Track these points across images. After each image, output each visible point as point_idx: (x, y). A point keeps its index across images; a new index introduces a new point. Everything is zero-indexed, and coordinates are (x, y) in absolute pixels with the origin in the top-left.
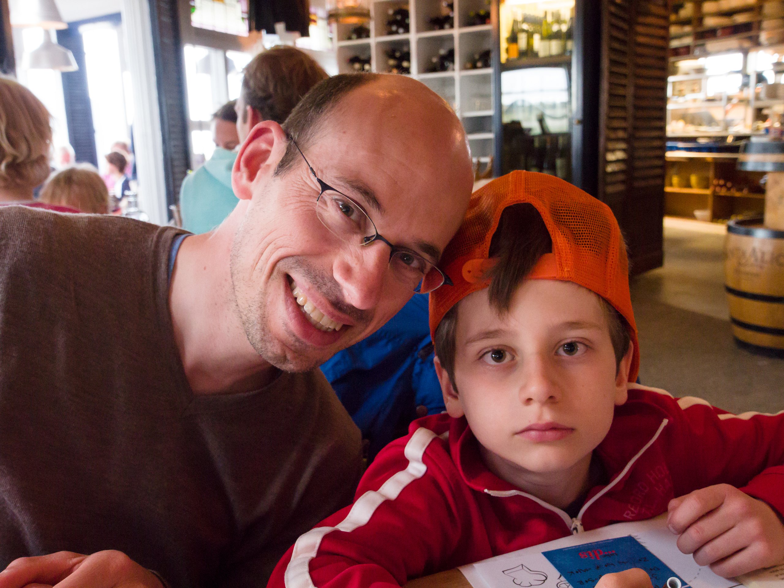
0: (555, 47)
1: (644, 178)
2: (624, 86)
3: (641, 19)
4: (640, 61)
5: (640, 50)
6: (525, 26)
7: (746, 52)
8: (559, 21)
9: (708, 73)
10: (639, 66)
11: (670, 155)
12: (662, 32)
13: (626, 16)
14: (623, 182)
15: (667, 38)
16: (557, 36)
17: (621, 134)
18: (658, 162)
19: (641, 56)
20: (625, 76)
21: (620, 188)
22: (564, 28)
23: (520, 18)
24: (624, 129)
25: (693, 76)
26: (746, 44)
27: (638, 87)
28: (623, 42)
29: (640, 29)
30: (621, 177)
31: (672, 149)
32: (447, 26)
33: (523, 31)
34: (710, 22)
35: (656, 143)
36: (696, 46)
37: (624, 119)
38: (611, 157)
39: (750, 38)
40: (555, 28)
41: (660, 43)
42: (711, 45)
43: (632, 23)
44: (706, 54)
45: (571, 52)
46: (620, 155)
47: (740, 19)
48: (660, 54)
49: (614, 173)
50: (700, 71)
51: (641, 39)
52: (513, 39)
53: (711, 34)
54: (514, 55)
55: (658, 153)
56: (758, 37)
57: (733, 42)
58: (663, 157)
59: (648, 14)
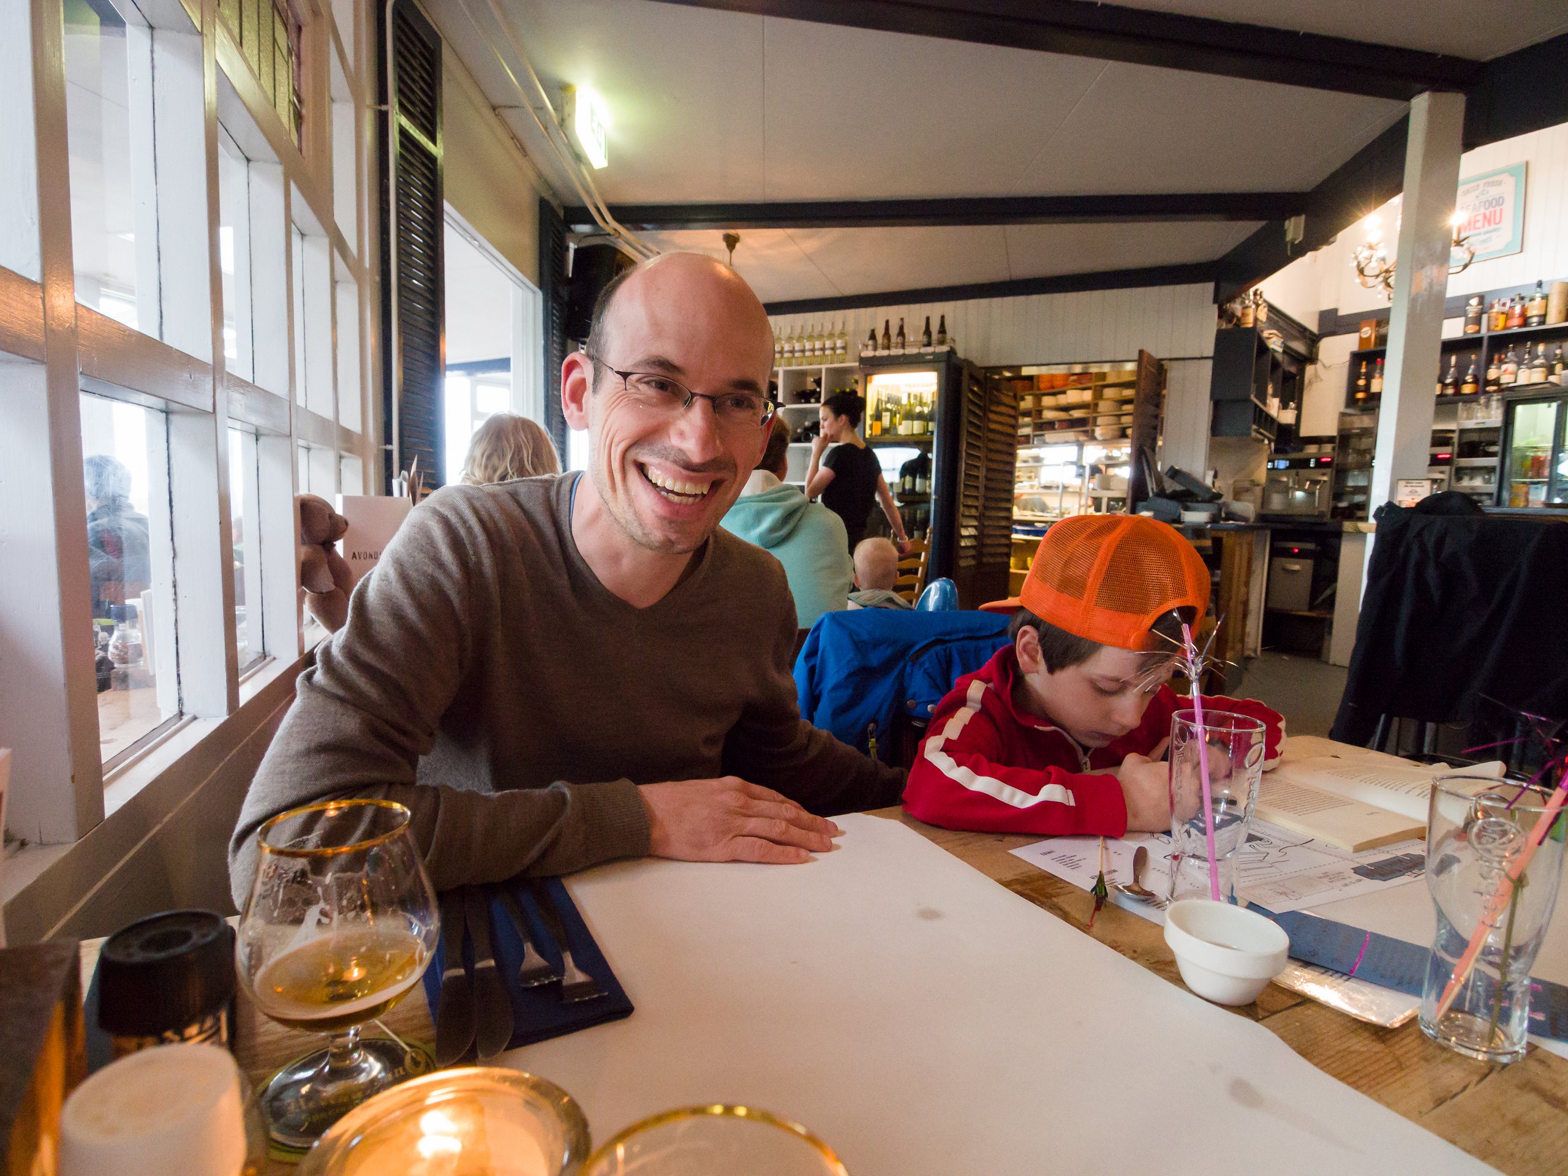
0: (917, 427)
1: (992, 555)
2: (977, 467)
3: (994, 408)
4: (992, 446)
5: (991, 436)
6: (889, 406)
7: (1081, 445)
8: (921, 404)
9: (1045, 462)
10: (991, 450)
11: (1014, 536)
12: (1011, 421)
13: (981, 404)
14: (973, 557)
15: (1015, 427)
16: (920, 417)
17: (973, 512)
18: (1004, 541)
19: (992, 441)
20: (978, 457)
21: (972, 562)
22: (926, 410)
23: (884, 398)
24: (976, 507)
25: (1031, 464)
26: (1082, 438)
27: (988, 470)
28: (978, 427)
29: (992, 416)
30: (972, 552)
31: (1017, 532)
32: (813, 400)
33: (887, 410)
34: (1048, 415)
35: (1003, 523)
36: (1035, 436)
37: (976, 498)
38: (964, 532)
39: (1086, 432)
40: (918, 409)
41: (1010, 430)
42: (1049, 436)
43: (985, 409)
44: (1045, 443)
45: (932, 433)
46: (972, 531)
47: (1077, 414)
48: (1009, 440)
49: (966, 547)
50: (1037, 459)
51: (993, 426)
52: (878, 417)
53: (1050, 425)
54: (877, 431)
55: (1006, 532)
56: (1093, 431)
57: (1070, 435)
58: (1008, 537)
59: (1000, 403)
